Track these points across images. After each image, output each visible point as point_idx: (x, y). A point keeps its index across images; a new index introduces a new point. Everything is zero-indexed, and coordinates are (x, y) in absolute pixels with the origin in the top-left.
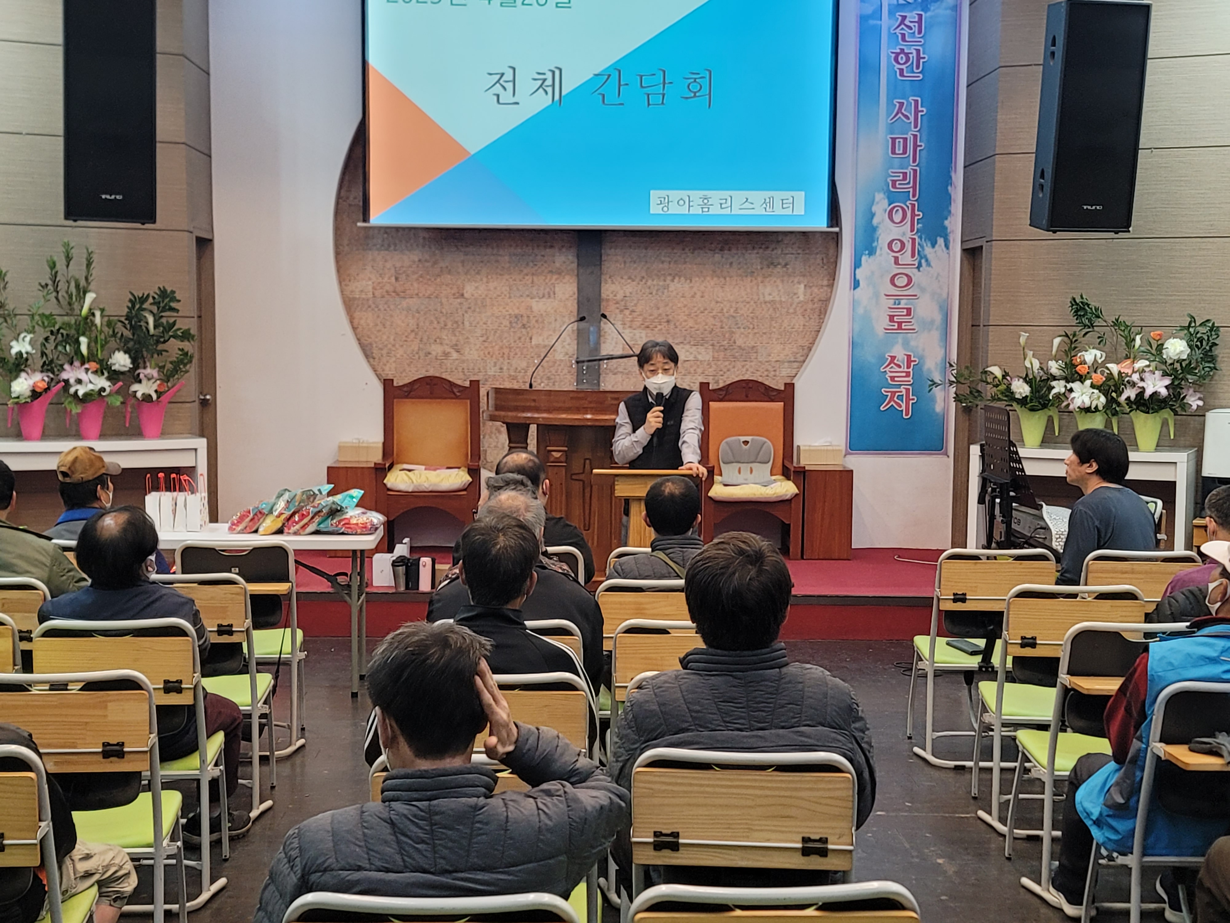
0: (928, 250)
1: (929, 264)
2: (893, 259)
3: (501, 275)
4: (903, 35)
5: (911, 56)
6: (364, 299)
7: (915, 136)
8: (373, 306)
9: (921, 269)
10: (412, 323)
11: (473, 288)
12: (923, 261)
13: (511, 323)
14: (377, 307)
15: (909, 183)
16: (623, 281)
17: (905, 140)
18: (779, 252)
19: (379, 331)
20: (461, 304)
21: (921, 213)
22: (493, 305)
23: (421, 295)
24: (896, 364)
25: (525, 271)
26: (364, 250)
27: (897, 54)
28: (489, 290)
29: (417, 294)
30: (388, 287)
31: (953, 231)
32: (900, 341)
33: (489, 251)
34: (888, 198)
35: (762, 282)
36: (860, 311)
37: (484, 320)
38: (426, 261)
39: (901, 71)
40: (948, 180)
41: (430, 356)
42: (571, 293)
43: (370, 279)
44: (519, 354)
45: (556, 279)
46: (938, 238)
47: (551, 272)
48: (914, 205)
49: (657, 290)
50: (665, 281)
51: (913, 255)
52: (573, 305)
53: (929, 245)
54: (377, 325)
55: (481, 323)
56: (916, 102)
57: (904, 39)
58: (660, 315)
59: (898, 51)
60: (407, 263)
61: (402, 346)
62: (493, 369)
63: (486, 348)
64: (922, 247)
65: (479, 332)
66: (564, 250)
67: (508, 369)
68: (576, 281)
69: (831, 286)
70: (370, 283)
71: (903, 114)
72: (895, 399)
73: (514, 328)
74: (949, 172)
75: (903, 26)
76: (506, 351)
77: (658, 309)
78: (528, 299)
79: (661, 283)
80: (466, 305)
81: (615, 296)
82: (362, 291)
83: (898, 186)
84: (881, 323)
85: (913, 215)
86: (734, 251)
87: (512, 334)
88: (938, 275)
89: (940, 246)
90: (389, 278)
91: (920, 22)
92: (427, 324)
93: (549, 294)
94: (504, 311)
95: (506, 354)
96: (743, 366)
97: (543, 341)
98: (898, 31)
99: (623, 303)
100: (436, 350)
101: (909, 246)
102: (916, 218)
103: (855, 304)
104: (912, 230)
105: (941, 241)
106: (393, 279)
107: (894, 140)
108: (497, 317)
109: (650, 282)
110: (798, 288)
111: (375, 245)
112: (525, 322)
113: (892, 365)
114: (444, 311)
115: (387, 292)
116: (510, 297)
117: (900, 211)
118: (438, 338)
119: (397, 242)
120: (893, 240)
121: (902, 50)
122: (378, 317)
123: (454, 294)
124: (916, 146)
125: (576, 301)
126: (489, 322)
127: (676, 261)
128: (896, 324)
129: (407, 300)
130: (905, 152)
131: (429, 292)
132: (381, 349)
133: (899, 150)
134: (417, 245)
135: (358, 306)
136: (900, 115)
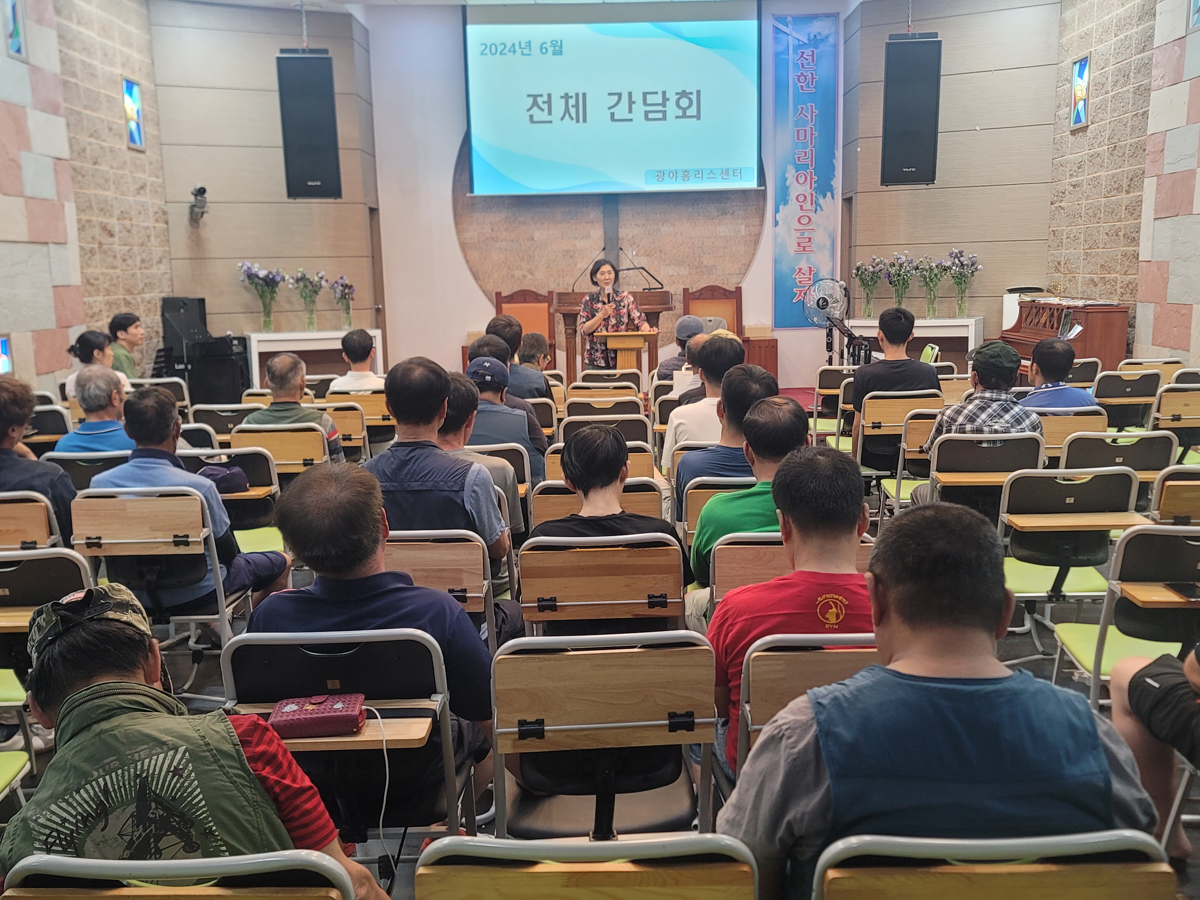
0: (821, 201)
1: (822, 209)
2: (799, 207)
3: (556, 225)
4: (803, 64)
5: (808, 77)
6: (472, 243)
7: (812, 128)
8: (478, 248)
9: (817, 212)
10: (503, 257)
11: (540, 234)
12: (818, 208)
13: (563, 255)
14: (481, 248)
15: (808, 158)
16: (632, 226)
17: (805, 131)
18: (728, 204)
19: (483, 263)
20: (532, 244)
21: (816, 177)
22: (552, 244)
24: (802, 273)
25: (571, 222)
26: (471, 212)
27: (799, 76)
28: (549, 235)
29: (505, 240)
30: (487, 235)
31: (836, 188)
32: (804, 258)
34: (796, 168)
35: (719, 224)
36: (779, 240)
37: (547, 254)
38: (510, 218)
39: (802, 87)
40: (833, 156)
41: (514, 278)
42: (600, 234)
43: (476, 230)
44: (569, 275)
45: (591, 227)
46: (827, 193)
47: (587, 222)
48: (811, 172)
49: (654, 231)
50: (658, 225)
51: (812, 204)
52: (601, 243)
53: (822, 197)
54: (481, 259)
55: (545, 256)
56: (812, 106)
57: (803, 67)
58: (656, 247)
59: (800, 74)
60: (498, 220)
61: (497, 272)
62: (554, 284)
63: (549, 271)
64: (818, 199)
65: (544, 262)
66: (595, 209)
67: (563, 284)
68: (603, 227)
69: (762, 224)
70: (476, 233)
71: (804, 114)
72: (802, 294)
73: (566, 258)
74: (833, 150)
75: (802, 59)
77: (654, 243)
78: (574, 240)
79: (656, 227)
80: (535, 245)
81: (627, 235)
82: (471, 238)
83: (801, 161)
84: (792, 247)
85: (811, 179)
86: (700, 205)
87: (564, 262)
88: (828, 216)
89: (829, 197)
90: (488, 230)
91: (813, 55)
92: (512, 257)
93: (586, 235)
94: (559, 248)
95: (561, 274)
96: (708, 278)
97: (584, 266)
98: (799, 62)
99: (632, 241)
100: (518, 273)
101: (809, 198)
102: (813, 180)
103: (776, 236)
104: (811, 188)
105: (829, 194)
106: (490, 230)
107: (798, 131)
108: (555, 252)
109: (648, 227)
110: (741, 227)
111: (478, 209)
112: (571, 254)
113: (800, 274)
114: (522, 249)
115: (486, 238)
116: (562, 239)
117: (803, 177)
118: (519, 266)
119: (492, 207)
120: (799, 195)
121: (802, 74)
122: (482, 254)
123: (528, 238)
124: (812, 134)
125: (604, 240)
126: (550, 255)
127: (665, 213)
128: (802, 248)
129: (499, 243)
130: (805, 139)
131: (512, 238)
133: (802, 137)
134: (504, 208)
135: (469, 248)
136: (802, 115)
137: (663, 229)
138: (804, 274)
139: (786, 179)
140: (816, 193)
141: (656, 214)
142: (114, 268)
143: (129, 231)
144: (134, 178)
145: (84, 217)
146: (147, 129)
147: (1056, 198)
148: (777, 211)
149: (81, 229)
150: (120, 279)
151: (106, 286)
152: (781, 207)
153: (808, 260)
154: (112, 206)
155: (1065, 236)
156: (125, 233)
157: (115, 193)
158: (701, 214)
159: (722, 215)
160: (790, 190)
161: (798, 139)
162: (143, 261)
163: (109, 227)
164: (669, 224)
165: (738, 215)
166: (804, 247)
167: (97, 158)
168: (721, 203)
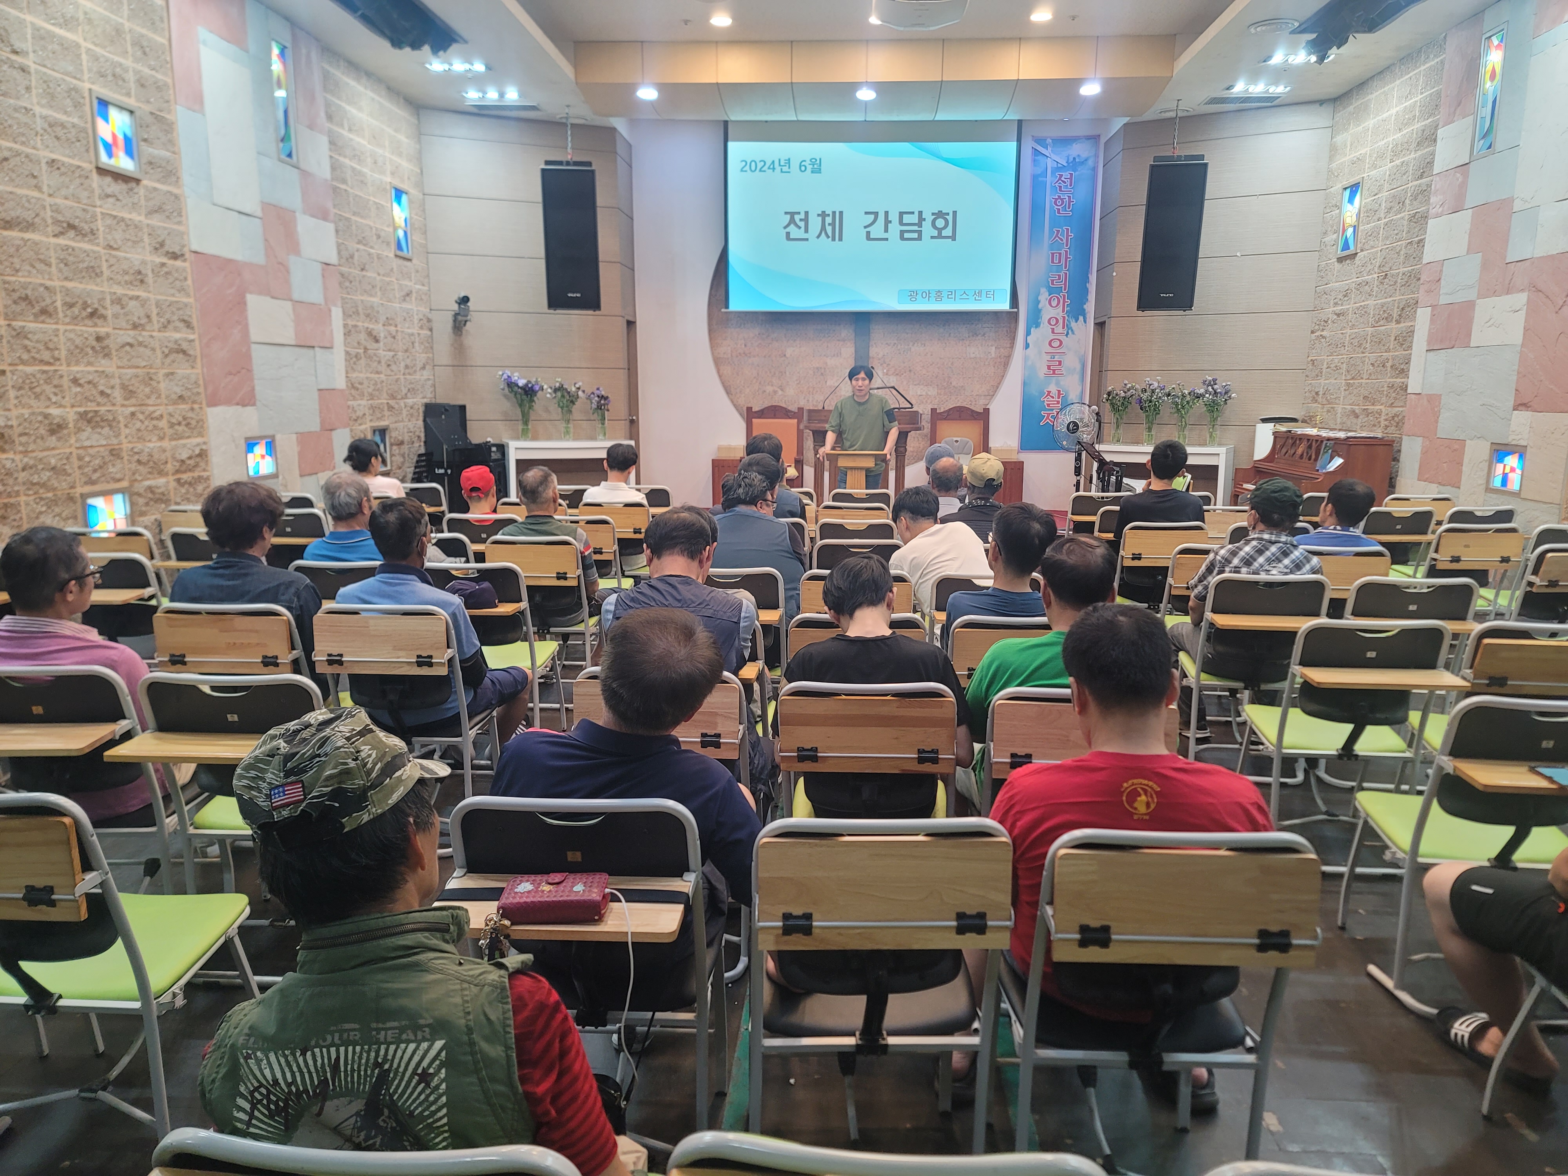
0: (1073, 324)
1: (1073, 333)
2: (1051, 330)
3: (809, 342)
4: (1060, 187)
5: (1065, 200)
6: (726, 358)
7: (1067, 251)
8: (732, 362)
9: (1069, 336)
10: (755, 372)
11: (792, 351)
12: (1070, 331)
13: (814, 372)
15: (1062, 282)
16: (883, 345)
17: (1060, 254)
18: (980, 326)
19: (735, 377)
20: (784, 361)
21: (1069, 300)
22: (804, 361)
25: (823, 340)
27: (1056, 199)
28: (801, 352)
29: (758, 355)
31: (1089, 312)
32: (1054, 381)
34: (1049, 291)
35: (969, 345)
36: (1030, 363)
37: (798, 371)
38: (763, 334)
39: (1059, 210)
40: (1087, 280)
42: (851, 350)
43: (729, 345)
44: (819, 391)
45: (842, 345)
46: (1080, 316)
47: (838, 340)
48: (1064, 296)
49: (904, 351)
50: (909, 345)
51: (1064, 327)
53: (1074, 320)
54: (733, 373)
55: (796, 373)
56: (1068, 230)
57: (1060, 190)
58: (905, 367)
60: (751, 335)
61: (748, 386)
64: (1070, 322)
66: (847, 326)
68: (854, 346)
69: (1012, 346)
71: (1059, 238)
73: (816, 375)
74: (1088, 274)
75: (1060, 181)
78: (825, 357)
79: (906, 346)
80: (787, 362)
83: (1055, 284)
84: (1042, 370)
85: (1064, 302)
88: (1079, 339)
89: (1081, 321)
90: (741, 345)
91: (1071, 178)
93: (837, 351)
94: (810, 365)
96: (956, 398)
97: (834, 383)
98: (1057, 184)
101: (1061, 321)
103: (1026, 358)
104: (1063, 311)
107: (1053, 254)
108: (806, 369)
109: (899, 347)
110: (991, 349)
112: (822, 372)
113: (1049, 396)
114: (773, 365)
115: (739, 353)
116: (813, 356)
117: (1056, 300)
118: (771, 381)
119: (745, 322)
120: (1051, 318)
121: (1059, 197)
122: (735, 369)
123: (780, 355)
124: (1067, 258)
126: (801, 372)
129: (752, 359)
130: (1059, 262)
131: (765, 353)
133: (1056, 260)
135: (720, 363)
137: (913, 349)
138: (1053, 397)
139: (1038, 302)
140: (1068, 316)
141: (907, 333)
142: (378, 373)
143: (394, 337)
144: (400, 285)
145: (350, 322)
146: (414, 238)
147: (1317, 327)
148: (1028, 334)
149: (347, 334)
150: (384, 384)
151: (370, 390)
152: (1033, 330)
153: (1057, 383)
154: (378, 312)
155: (1325, 366)
156: (390, 339)
157: (381, 299)
158: (952, 335)
159: (973, 336)
160: (1042, 312)
161: (1053, 262)
162: (407, 367)
163: (374, 333)
164: (919, 344)
165: (989, 336)
166: (1054, 371)
167: (365, 265)
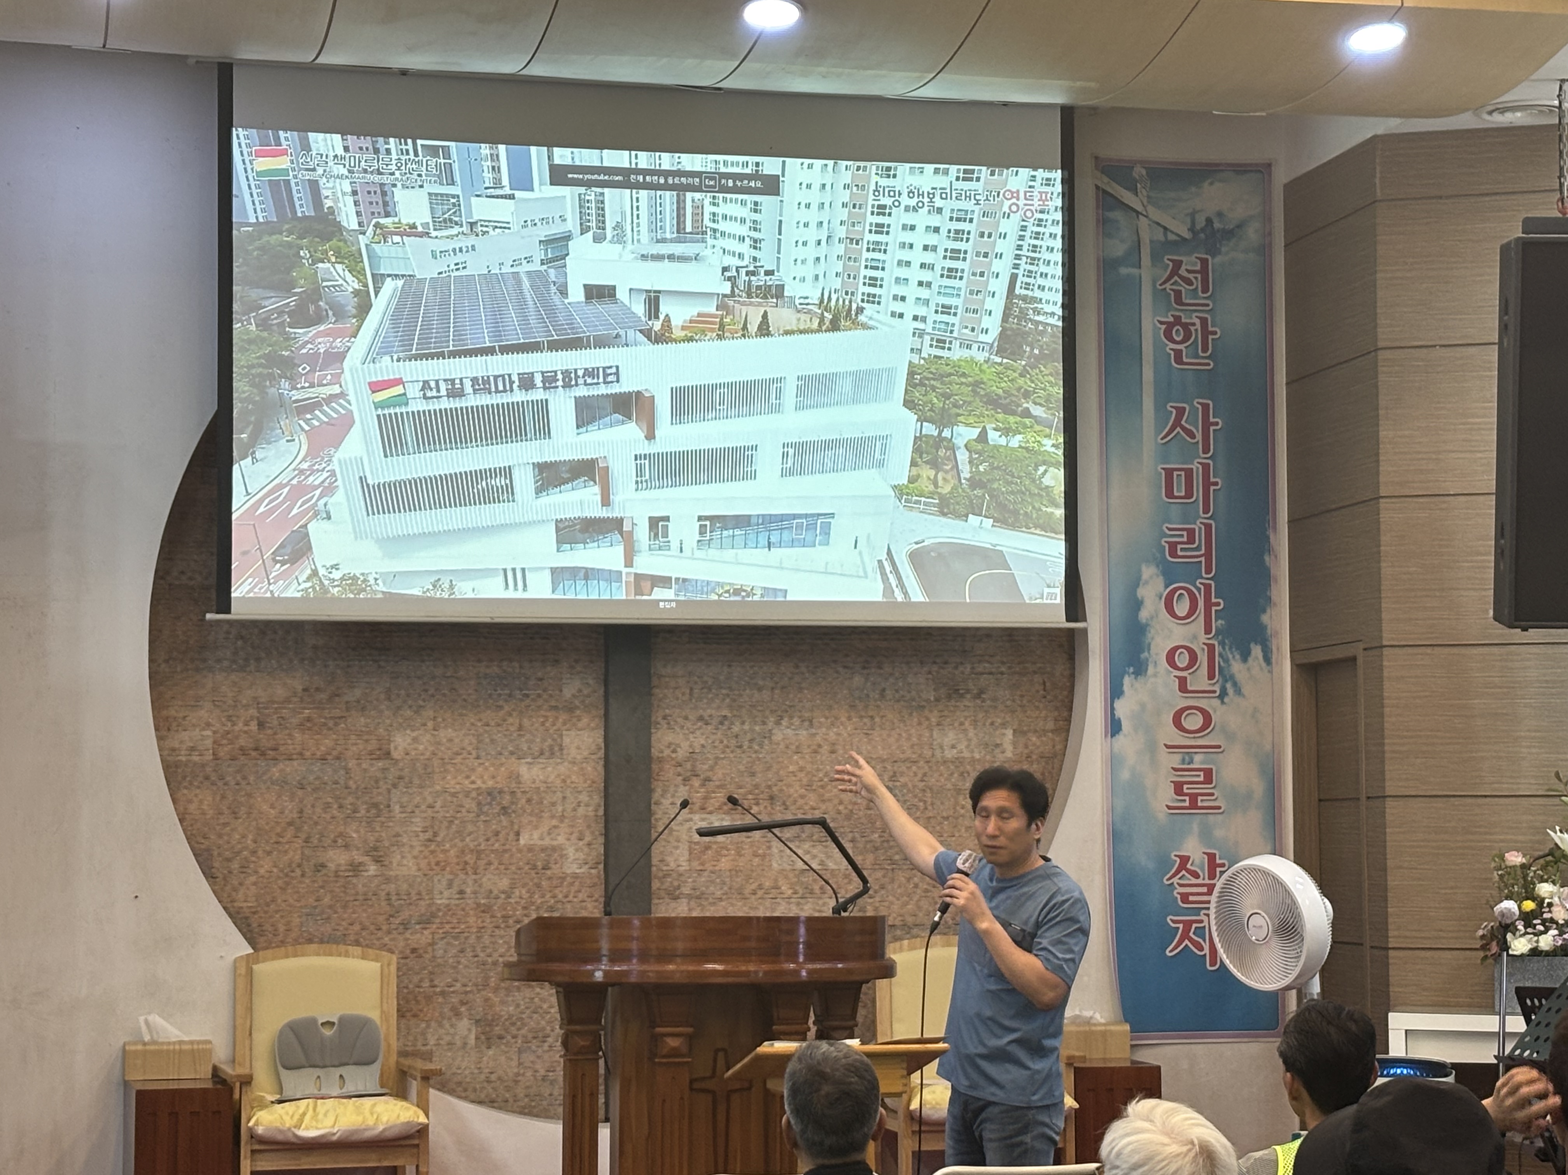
0: (1237, 667)
1: (1238, 691)
3: (461, 715)
4: (1178, 294)
5: (1192, 328)
6: (195, 764)
7: (1206, 467)
8: (214, 778)
9: (1226, 700)
10: (290, 808)
11: (409, 740)
12: (1229, 686)
13: (479, 804)
14: (221, 778)
15: (1198, 548)
16: (688, 724)
17: (1189, 473)
18: (967, 670)
19: (226, 824)
20: (384, 770)
21: (1221, 601)
22: (446, 771)
23: (308, 754)
24: (1188, 871)
25: (507, 708)
26: (197, 670)
27: (1170, 326)
28: (439, 743)
29: (301, 754)
30: (242, 742)
31: (1277, 633)
32: (1195, 827)
33: (439, 672)
35: (939, 724)
36: (1123, 775)
37: (430, 800)
38: (318, 689)
39: (1178, 354)
40: (1265, 543)
41: (324, 871)
42: (593, 747)
43: (208, 725)
44: (496, 864)
45: (564, 724)
46: (1252, 645)
47: (555, 708)
49: (751, 741)
50: (764, 723)
51: (1211, 676)
52: (595, 771)
53: (1238, 657)
54: (221, 814)
55: (423, 807)
56: (1205, 407)
57: (1179, 300)
58: (757, 786)
59: (1171, 319)
60: (280, 692)
61: (269, 853)
62: (446, 894)
63: (432, 852)
64: (1226, 661)
65: (418, 825)
66: (579, 668)
67: (475, 893)
68: (602, 724)
70: (208, 733)
71: (1184, 429)
72: (1191, 934)
73: (487, 815)
74: (1266, 529)
75: (1176, 278)
76: (470, 858)
77: (753, 774)
78: (513, 759)
79: (757, 728)
80: (393, 773)
81: (674, 751)
82: (192, 749)
83: (1180, 553)
85: (1208, 605)
86: (887, 669)
87: (482, 826)
88: (1256, 710)
89: (1257, 658)
90: (246, 724)
91: (1204, 271)
92: (318, 810)
93: (551, 748)
94: (467, 782)
95: (472, 862)
97: (542, 838)
98: (1168, 286)
99: (688, 766)
100: (337, 858)
102: (1214, 609)
104: (1208, 631)
105: (1257, 651)
106: (254, 726)
108: (454, 795)
109: (736, 729)
110: (1004, 734)
111: (219, 661)
112: (505, 803)
113: (1184, 872)
114: (351, 783)
115: (241, 749)
116: (478, 758)
118: (341, 835)
119: (263, 655)
121: (1178, 319)
122: (223, 797)
123: (371, 753)
124: (1207, 484)
125: (602, 763)
126: (438, 805)
127: (783, 688)
128: (1187, 798)
129: (281, 766)
130: (1189, 495)
131: (323, 748)
132: (229, 860)
134: (302, 660)
135: (184, 778)
136: (1178, 429)
137: (778, 736)
138: (1196, 875)
139: (1137, 604)
140: (1222, 644)
141: (760, 689)
148: (1115, 691)
152: (1127, 681)
153: (1206, 835)
158: (888, 692)
159: (949, 697)
160: (1151, 633)
161: (1170, 494)
164: (796, 721)
165: (995, 699)
166: (1193, 798)
168: (946, 663)
